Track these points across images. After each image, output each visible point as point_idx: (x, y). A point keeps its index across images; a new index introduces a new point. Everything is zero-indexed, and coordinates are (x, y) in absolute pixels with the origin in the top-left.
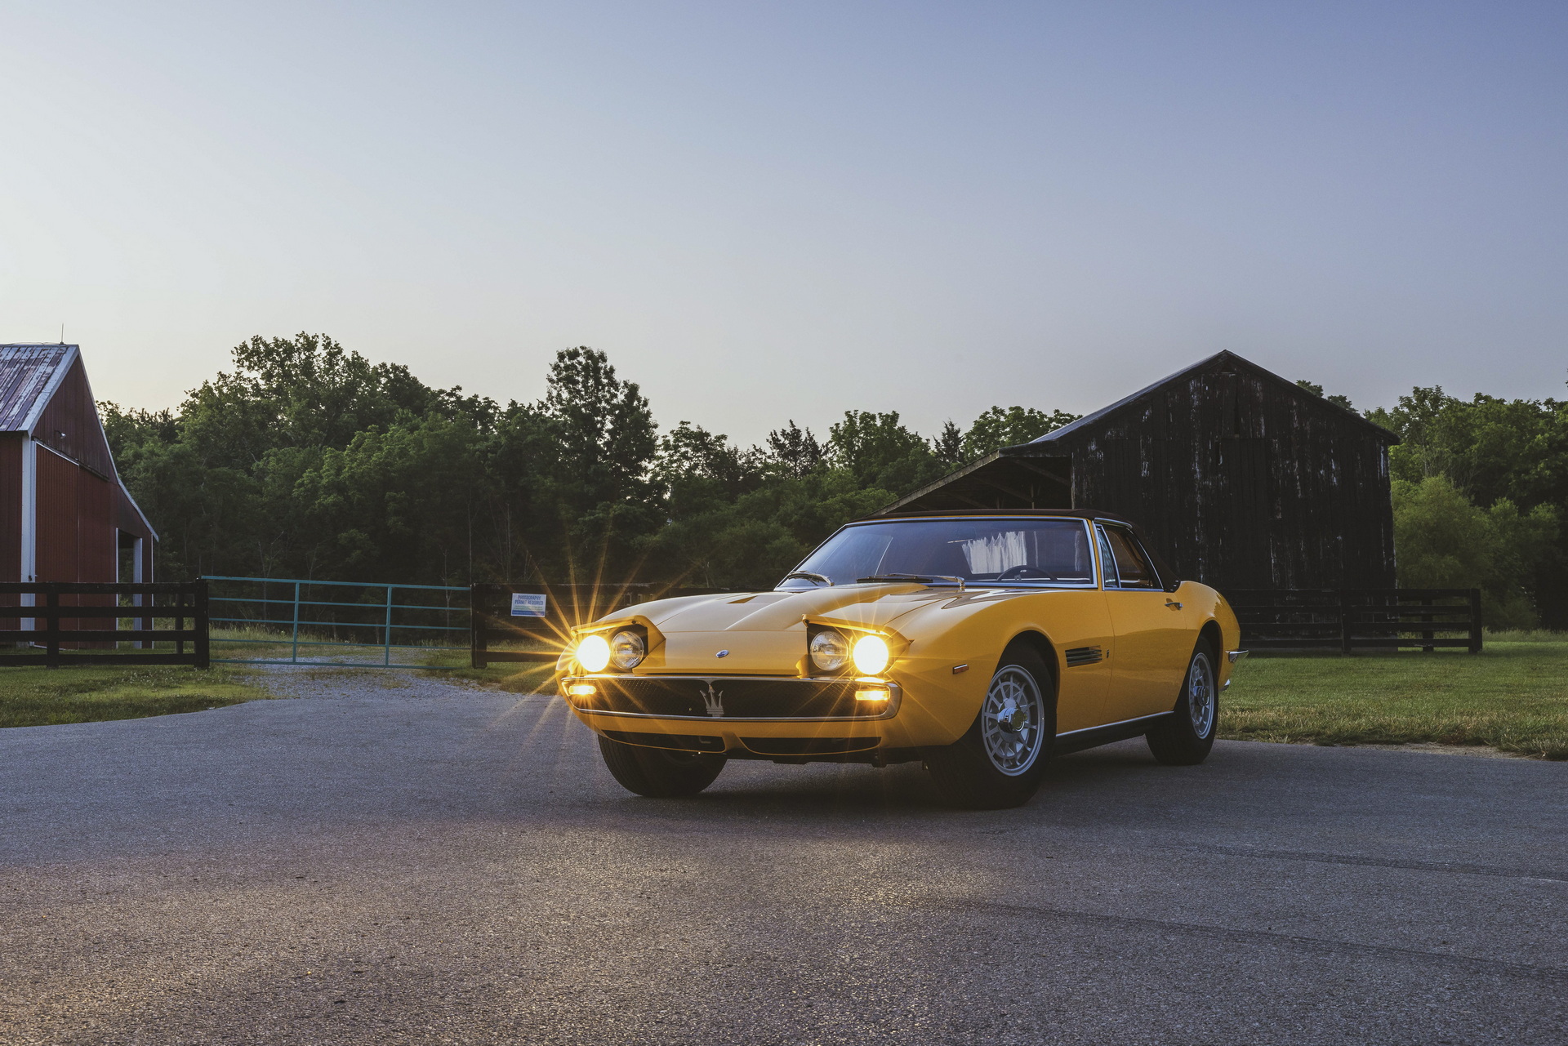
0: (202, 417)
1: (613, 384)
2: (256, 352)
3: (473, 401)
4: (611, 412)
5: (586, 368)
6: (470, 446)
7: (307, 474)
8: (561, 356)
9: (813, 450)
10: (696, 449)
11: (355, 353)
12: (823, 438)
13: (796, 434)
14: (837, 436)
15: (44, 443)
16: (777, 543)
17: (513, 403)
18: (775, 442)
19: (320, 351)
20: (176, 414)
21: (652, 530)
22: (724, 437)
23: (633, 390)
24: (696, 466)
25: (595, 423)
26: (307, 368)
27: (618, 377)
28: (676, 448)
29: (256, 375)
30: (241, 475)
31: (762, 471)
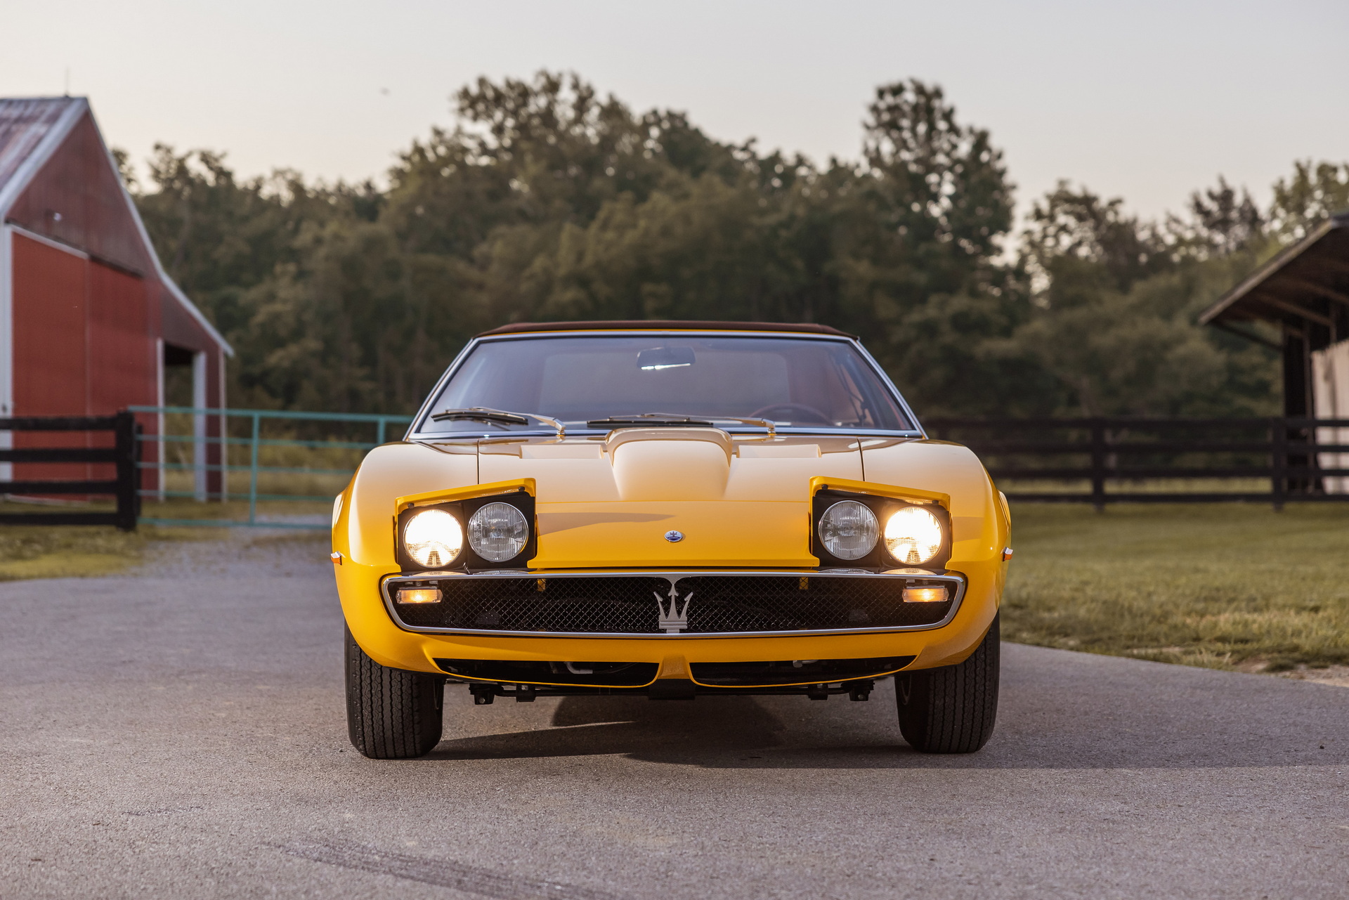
0: (413, 187)
1: (953, 129)
2: (482, 97)
3: (776, 158)
4: (951, 169)
5: (915, 108)
6: (755, 220)
7: (539, 263)
8: (881, 93)
9: (1252, 218)
10: (1080, 218)
11: (611, 97)
12: (1264, 202)
13: (1225, 198)
14: (1282, 198)
15: (26, 226)
16: (1181, 351)
17: (834, 161)
18: (1198, 207)
19: (567, 95)
20: (383, 185)
21: (1007, 333)
22: (1119, 201)
23: (981, 141)
24: (1079, 244)
25: (927, 187)
26: (548, 117)
27: (961, 120)
28: (1052, 218)
29: (483, 129)
30: (461, 266)
31: (1174, 248)
